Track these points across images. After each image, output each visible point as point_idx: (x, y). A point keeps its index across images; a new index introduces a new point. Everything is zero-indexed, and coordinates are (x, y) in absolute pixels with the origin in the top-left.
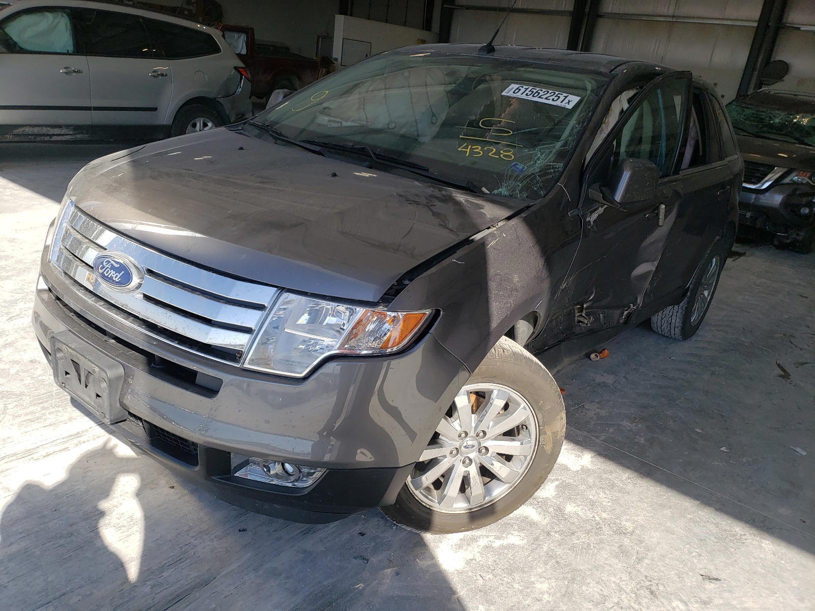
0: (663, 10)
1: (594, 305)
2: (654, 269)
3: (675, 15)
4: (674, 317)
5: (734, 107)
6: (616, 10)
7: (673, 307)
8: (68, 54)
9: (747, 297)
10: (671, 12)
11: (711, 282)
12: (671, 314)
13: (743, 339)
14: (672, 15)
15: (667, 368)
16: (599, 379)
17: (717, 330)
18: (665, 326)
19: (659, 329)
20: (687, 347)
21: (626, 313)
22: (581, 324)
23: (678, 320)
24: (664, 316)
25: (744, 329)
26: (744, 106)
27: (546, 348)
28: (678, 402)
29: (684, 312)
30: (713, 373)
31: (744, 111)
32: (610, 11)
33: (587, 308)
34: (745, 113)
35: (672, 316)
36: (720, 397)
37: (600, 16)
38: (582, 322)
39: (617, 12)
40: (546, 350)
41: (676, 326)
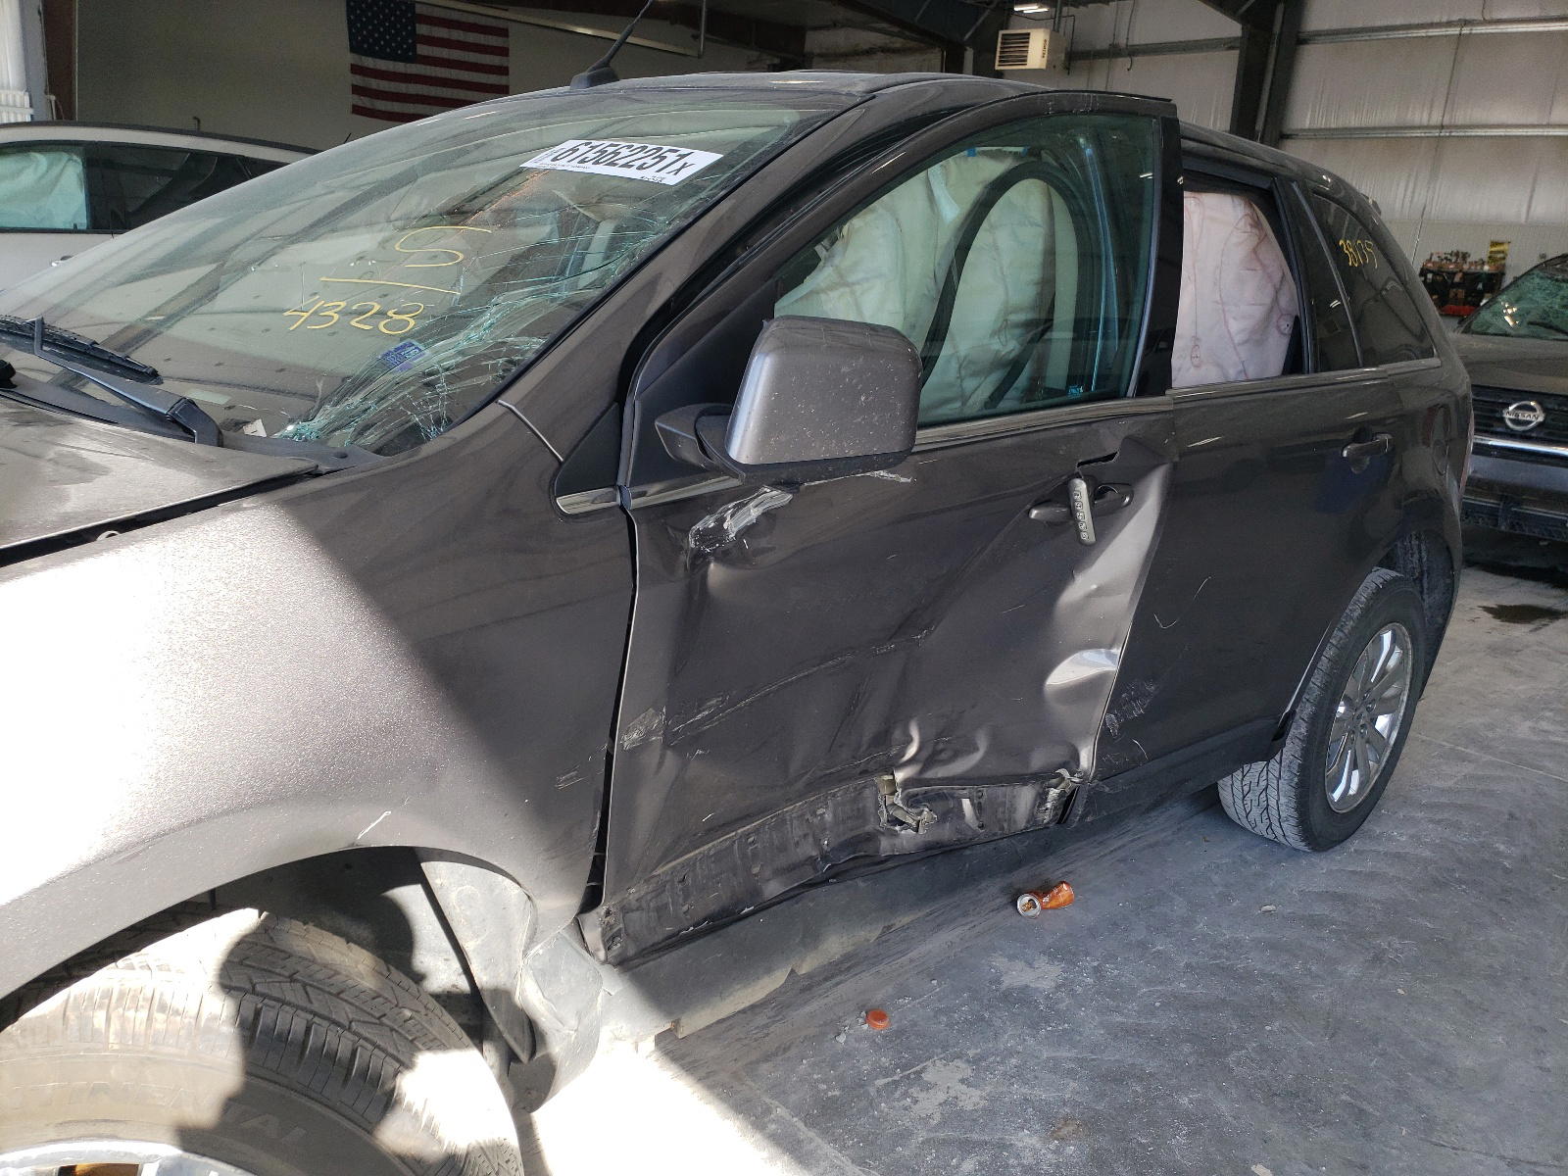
0: (1419, 116)
1: (929, 775)
2: (1111, 666)
3: (1444, 124)
4: (1272, 792)
5: (1537, 280)
6: (1321, 123)
7: (1268, 764)
8: (75, 231)
9: (1544, 725)
10: (1436, 119)
11: (1389, 693)
12: (1263, 784)
13: (1502, 848)
14: (1439, 123)
15: (1237, 941)
16: (1017, 975)
17: (1431, 821)
18: (1255, 813)
19: (1244, 820)
20: (1323, 872)
21: (1053, 793)
22: (897, 828)
23: (1283, 800)
24: (1246, 789)
25: (1512, 816)
26: (1560, 277)
27: (746, 910)
28: (1231, 1060)
29: (1296, 780)
30: (1377, 958)
31: (1560, 288)
32: (1307, 126)
33: (907, 783)
34: (1561, 293)
35: (1267, 787)
36: (1376, 1042)
37: (1288, 137)
38: (901, 823)
39: (1323, 127)
40: (747, 915)
41: (1283, 815)
